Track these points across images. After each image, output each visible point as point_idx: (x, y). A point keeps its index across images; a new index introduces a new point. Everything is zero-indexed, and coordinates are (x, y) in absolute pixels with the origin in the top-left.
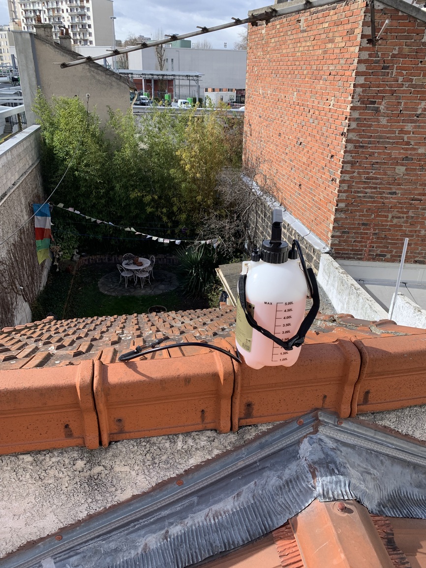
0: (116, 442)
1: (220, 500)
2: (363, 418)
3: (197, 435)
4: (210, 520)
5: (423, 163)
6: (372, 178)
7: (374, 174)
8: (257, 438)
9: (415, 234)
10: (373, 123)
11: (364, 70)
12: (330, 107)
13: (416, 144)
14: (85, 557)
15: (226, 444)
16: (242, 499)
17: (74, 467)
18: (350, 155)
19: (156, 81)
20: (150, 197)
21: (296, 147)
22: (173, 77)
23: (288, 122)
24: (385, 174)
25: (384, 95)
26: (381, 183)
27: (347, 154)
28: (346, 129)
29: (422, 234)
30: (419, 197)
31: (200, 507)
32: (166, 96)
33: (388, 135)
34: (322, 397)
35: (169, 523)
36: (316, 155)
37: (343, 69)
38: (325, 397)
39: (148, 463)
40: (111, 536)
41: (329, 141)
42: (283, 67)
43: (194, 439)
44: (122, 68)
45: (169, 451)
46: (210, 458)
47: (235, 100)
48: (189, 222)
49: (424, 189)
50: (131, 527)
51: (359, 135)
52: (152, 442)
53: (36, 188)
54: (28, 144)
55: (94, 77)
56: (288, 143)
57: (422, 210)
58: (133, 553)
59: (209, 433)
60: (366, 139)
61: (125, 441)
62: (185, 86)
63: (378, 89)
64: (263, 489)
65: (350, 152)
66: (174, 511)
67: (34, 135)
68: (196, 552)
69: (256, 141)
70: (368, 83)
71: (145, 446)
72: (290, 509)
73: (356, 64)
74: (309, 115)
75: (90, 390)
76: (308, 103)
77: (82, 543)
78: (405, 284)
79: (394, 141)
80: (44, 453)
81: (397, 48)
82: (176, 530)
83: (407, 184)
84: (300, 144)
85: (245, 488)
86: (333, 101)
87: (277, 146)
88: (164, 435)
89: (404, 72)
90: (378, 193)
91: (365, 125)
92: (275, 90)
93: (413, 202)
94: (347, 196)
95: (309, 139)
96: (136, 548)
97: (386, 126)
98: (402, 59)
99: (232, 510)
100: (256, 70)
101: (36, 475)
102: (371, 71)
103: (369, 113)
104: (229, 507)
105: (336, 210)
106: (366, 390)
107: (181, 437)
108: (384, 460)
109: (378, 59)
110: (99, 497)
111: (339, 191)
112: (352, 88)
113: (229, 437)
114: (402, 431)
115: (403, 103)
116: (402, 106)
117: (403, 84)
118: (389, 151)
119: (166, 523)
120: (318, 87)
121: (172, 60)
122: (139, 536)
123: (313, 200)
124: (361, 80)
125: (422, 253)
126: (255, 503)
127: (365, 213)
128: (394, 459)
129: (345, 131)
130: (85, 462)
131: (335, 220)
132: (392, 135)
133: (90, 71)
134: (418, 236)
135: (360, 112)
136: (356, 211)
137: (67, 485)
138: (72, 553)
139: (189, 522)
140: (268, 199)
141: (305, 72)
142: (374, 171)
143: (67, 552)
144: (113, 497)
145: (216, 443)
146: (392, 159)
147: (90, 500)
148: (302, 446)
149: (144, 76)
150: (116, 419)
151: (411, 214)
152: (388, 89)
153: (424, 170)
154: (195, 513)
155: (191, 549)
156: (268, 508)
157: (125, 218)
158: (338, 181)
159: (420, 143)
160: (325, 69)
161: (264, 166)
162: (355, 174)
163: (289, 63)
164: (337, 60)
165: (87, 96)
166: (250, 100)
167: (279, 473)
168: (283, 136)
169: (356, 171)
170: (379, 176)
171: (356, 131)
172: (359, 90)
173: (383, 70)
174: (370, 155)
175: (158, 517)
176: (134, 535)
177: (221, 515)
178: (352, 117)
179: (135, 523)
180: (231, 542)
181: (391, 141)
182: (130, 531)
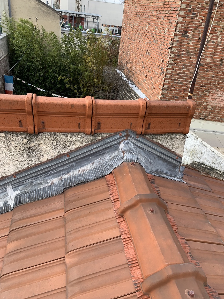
0: (41, 133)
1: (85, 165)
2: (148, 137)
3: (76, 134)
4: (80, 173)
5: (208, 67)
6: (182, 73)
7: (183, 71)
8: (102, 140)
9: (201, 104)
10: (185, 44)
11: (183, 14)
12: (164, 34)
13: (206, 57)
14: (26, 186)
15: (89, 140)
16: (94, 165)
17: (23, 142)
18: (172, 60)
19: (75, 18)
20: (68, 79)
21: (146, 55)
22: (84, 16)
23: (142, 42)
24: (189, 71)
25: (192, 29)
26: (186, 76)
27: (170, 59)
28: (171, 45)
29: (204, 105)
30: (205, 85)
31: (76, 167)
32: (80, 27)
33: (192, 51)
34: (130, 124)
35: (63, 173)
36: (155, 60)
37: (172, 13)
38: (131, 124)
39: (55, 144)
40: (37, 178)
41: (162, 52)
42: (142, 11)
43: (75, 136)
44: (57, 8)
45: (64, 140)
46: (82, 146)
47: (117, 32)
48: (87, 93)
49: (208, 81)
50: (47, 174)
51: (178, 49)
52: (57, 135)
53: (6, 67)
54: (3, 42)
55: (41, 9)
56: (142, 53)
57: (206, 92)
58: (47, 185)
59: (81, 134)
60: (181, 52)
61: (45, 133)
62: (90, 22)
63: (189, 25)
64: (103, 161)
65: (172, 58)
66: (65, 168)
67: (6, 38)
68: (73, 182)
69: (126, 52)
70: (184, 21)
71: (54, 136)
72: (113, 166)
73: (179, 11)
74: (153, 38)
75: (31, 102)
76: (154, 31)
77: (25, 180)
78: (194, 129)
79: (195, 54)
80: (10, 133)
81: (200, 4)
82: (65, 177)
83: (199, 78)
84: (148, 54)
85: (95, 161)
86: (166, 30)
87: (136, 54)
88: (62, 132)
89: (203, 17)
90: (184, 81)
91: (181, 45)
92: (137, 24)
93: (202, 87)
94: (169, 82)
95: (152, 51)
96: (48, 183)
97: (192, 46)
98: (202, 10)
99: (90, 169)
100: (128, 12)
101: (6, 144)
102: (186, 15)
103: (183, 38)
104: (89, 168)
105: (163, 89)
106: (149, 123)
107: (69, 135)
108: (155, 157)
109: (191, 9)
110: (33, 159)
111: (165, 79)
112: (176, 23)
113: (90, 137)
114: (164, 145)
115: (201, 34)
116: (201, 35)
117: (202, 24)
118: (192, 60)
119: (62, 173)
120: (159, 23)
121: (85, 6)
122: (50, 178)
123: (152, 84)
124: (181, 20)
125: (204, 114)
126: (99, 167)
127: (177, 91)
128: (160, 158)
129: (171, 47)
130: (27, 140)
131: (162, 94)
132: (194, 51)
133: (38, 5)
134: (202, 105)
135: (179, 37)
136: (173, 90)
137: (19, 151)
138: (20, 184)
139: (71, 174)
140: (130, 82)
141: (153, 14)
142: (183, 70)
143: (18, 183)
144: (39, 159)
145: (84, 139)
146: (193, 64)
147: (29, 160)
148: (121, 145)
149: (68, 14)
150: (42, 122)
151: (200, 93)
152: (194, 26)
153: (208, 71)
154: (74, 170)
155: (71, 182)
156: (105, 168)
157: (53, 88)
158: (165, 73)
159: (208, 56)
160: (164, 13)
161: (129, 65)
162: (174, 70)
163: (146, 9)
164: (170, 8)
165: (36, 19)
166: (124, 29)
167: (110, 155)
168: (139, 49)
169: (175, 68)
170: (186, 72)
171: (176, 47)
172: (179, 25)
173: (192, 15)
174: (182, 61)
175: (58, 170)
176: (47, 178)
177: (85, 171)
178: (174, 39)
179: (48, 173)
180: (88, 179)
181: (193, 54)
182: (46, 176)
